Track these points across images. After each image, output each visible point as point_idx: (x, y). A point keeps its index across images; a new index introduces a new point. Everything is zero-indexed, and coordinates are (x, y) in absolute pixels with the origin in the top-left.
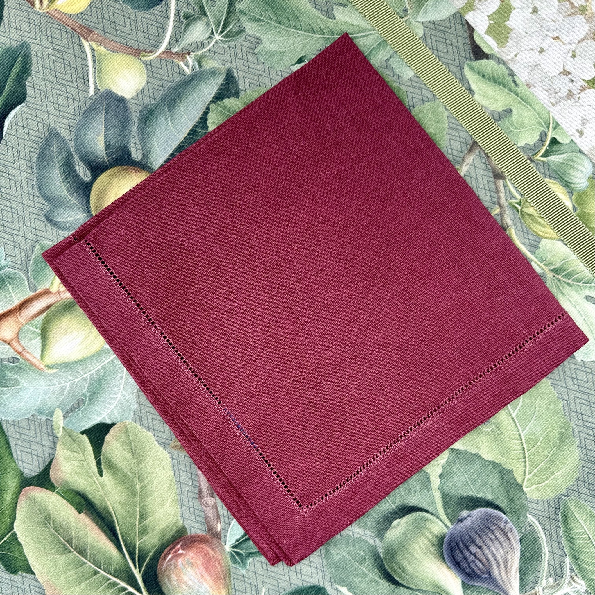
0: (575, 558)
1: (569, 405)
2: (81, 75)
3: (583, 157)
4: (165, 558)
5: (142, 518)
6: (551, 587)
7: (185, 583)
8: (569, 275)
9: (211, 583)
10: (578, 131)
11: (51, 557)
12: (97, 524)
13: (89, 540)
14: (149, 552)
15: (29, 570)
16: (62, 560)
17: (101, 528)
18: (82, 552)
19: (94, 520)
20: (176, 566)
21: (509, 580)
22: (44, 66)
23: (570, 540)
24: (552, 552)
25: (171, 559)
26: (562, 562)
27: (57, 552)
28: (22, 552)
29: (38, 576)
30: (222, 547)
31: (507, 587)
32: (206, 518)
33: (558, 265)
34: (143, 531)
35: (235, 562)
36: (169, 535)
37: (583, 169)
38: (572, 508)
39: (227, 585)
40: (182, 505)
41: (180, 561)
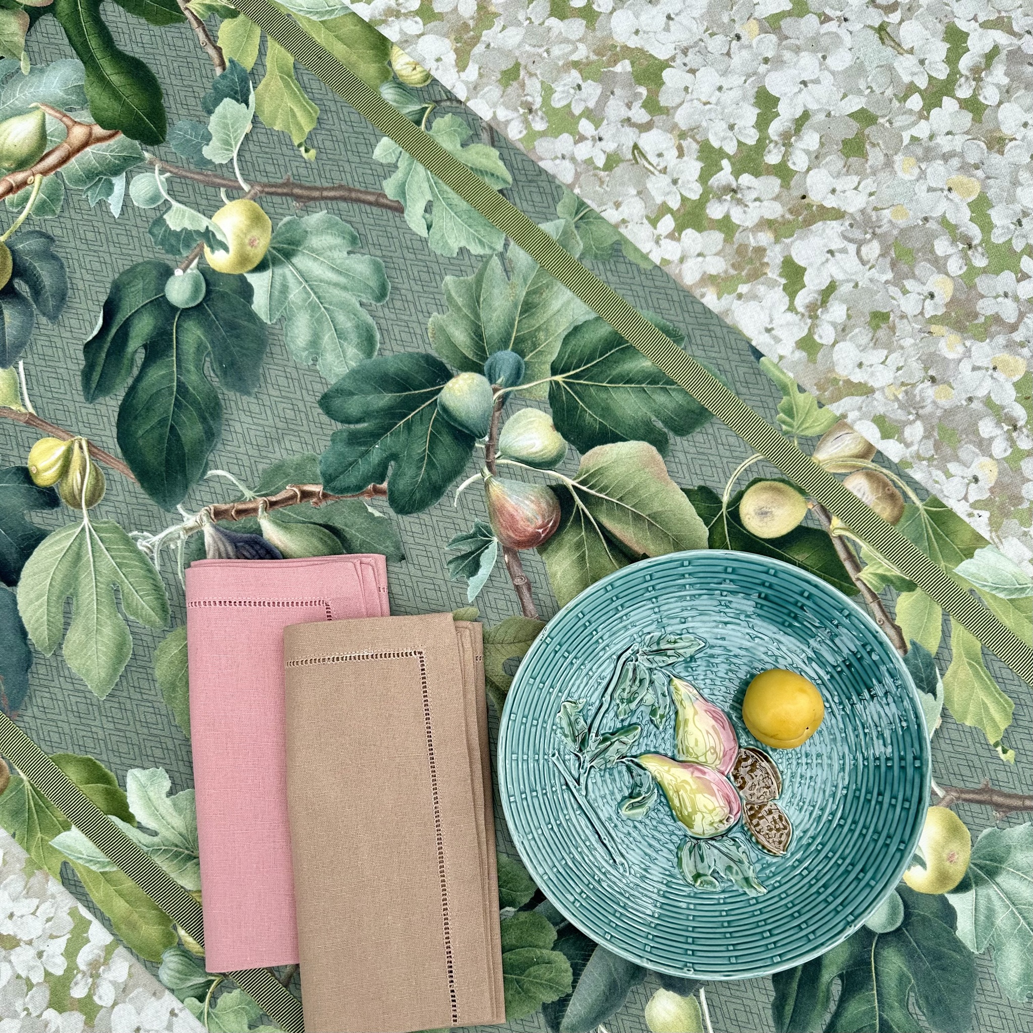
0: (150, 571)
1: (169, 722)
2: (717, 1010)
3: (169, 985)
4: (555, 522)
5: (582, 558)
6: (171, 540)
7: (532, 502)
8: (177, 855)
9: (507, 505)
10: (176, 1015)
11: (667, 508)
12: (626, 546)
13: (631, 530)
14: (571, 527)
15: (687, 492)
16: (656, 507)
17: (621, 542)
18: (637, 518)
19: (630, 549)
20: (543, 516)
21: (215, 542)
22: (759, 1015)
23: (157, 588)
24: (175, 574)
25: (548, 522)
26: (163, 565)
27: (661, 513)
28: (696, 508)
29: (677, 488)
30: (501, 540)
31: (217, 536)
32: (520, 565)
33: (189, 864)
34: (579, 545)
35: (486, 527)
36: (554, 545)
37: (169, 972)
38: (158, 620)
39: (492, 505)
40: (545, 575)
41: (540, 522)
